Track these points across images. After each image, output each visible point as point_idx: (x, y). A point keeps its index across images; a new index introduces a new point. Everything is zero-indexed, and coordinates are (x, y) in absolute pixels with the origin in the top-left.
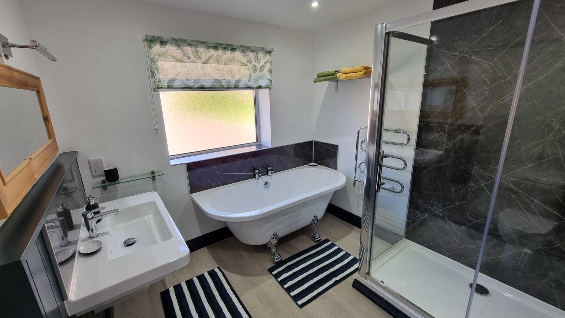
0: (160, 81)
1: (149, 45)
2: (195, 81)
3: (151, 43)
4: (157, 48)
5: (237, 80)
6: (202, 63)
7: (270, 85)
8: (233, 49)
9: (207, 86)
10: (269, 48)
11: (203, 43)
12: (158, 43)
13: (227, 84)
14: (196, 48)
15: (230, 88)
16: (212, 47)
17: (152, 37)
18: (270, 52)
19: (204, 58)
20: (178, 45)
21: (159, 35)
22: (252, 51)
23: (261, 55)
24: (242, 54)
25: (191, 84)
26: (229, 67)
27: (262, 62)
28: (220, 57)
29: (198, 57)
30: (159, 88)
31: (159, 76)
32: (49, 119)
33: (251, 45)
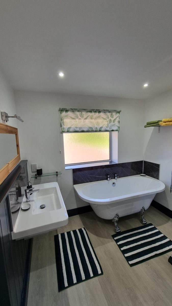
0: (64, 128)
1: (61, 112)
2: (80, 128)
4: (64, 113)
5: (100, 127)
6: (84, 119)
7: (118, 129)
8: (99, 112)
9: (85, 131)
10: (118, 110)
11: (85, 110)
12: (65, 111)
13: (95, 129)
14: (81, 112)
15: (97, 131)
16: (89, 111)
17: (62, 109)
18: (119, 112)
19: (85, 117)
20: (73, 112)
21: (65, 108)
22: (109, 112)
23: (114, 114)
24: (104, 114)
25: (78, 129)
26: (97, 121)
27: (115, 118)
28: (93, 116)
29: (82, 116)
30: (63, 132)
31: (63, 126)
32: (18, 146)
33: (109, 109)
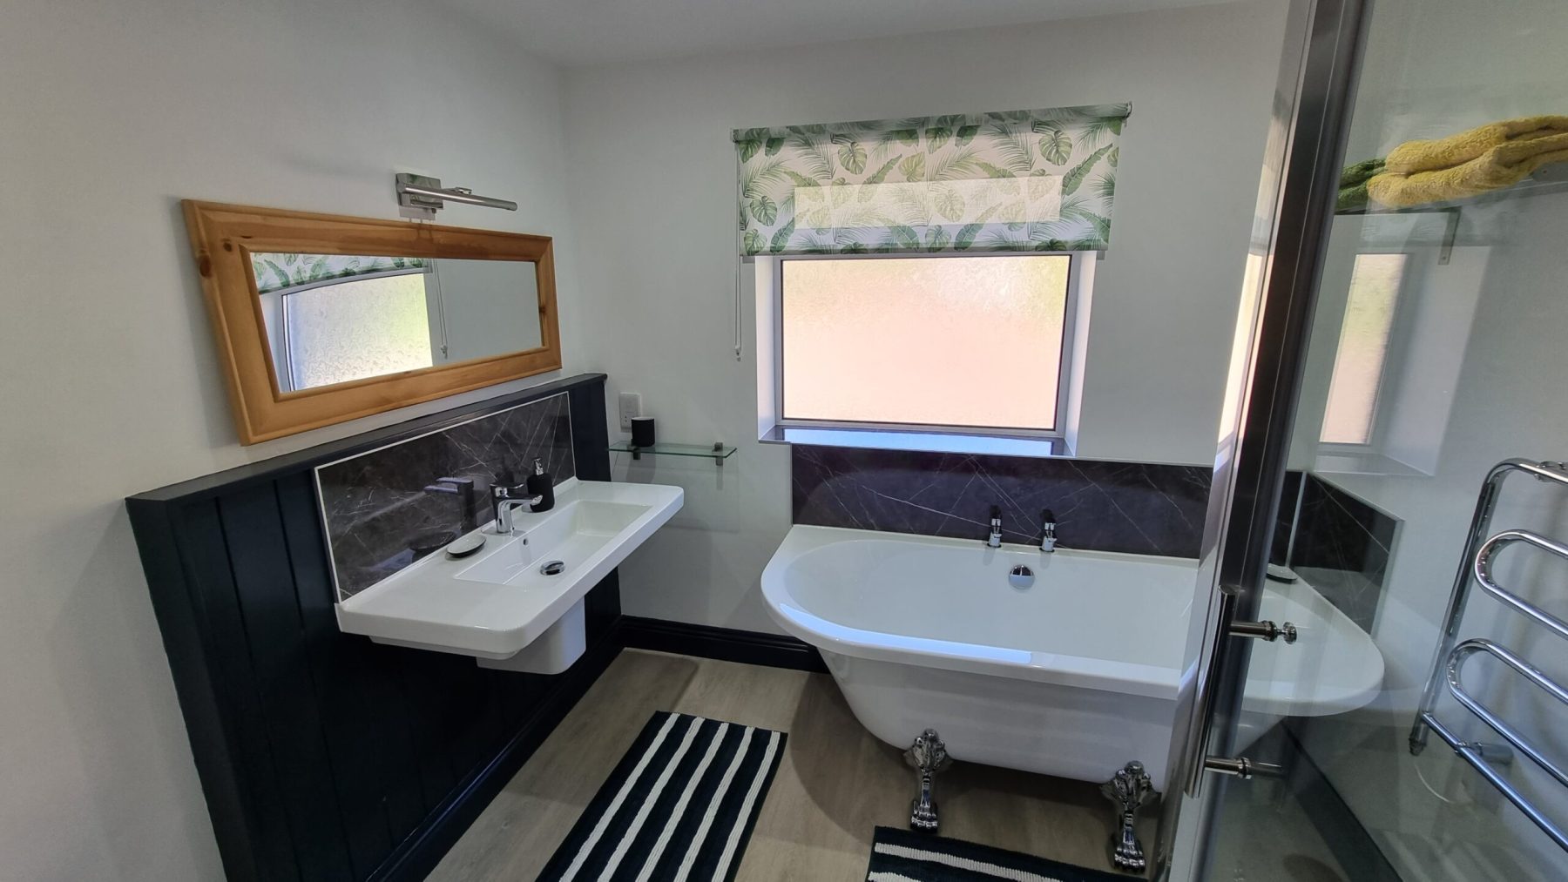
0: (756, 236)
1: (744, 153)
2: (839, 234)
3: (747, 149)
4: (760, 158)
5: (966, 226)
6: (865, 183)
8: (966, 131)
9: (870, 247)
10: (1105, 101)
11: (867, 126)
12: (764, 145)
13: (931, 239)
14: (853, 143)
15: (939, 249)
17: (748, 133)
18: (1117, 119)
19: (871, 168)
20: (807, 143)
21: (762, 126)
22: (1038, 125)
23: (1073, 134)
24: (998, 140)
25: (827, 241)
26: (945, 187)
27: (1075, 159)
28: (918, 160)
29: (856, 166)
30: (752, 253)
31: (754, 224)
32: (547, 310)
33: (1033, 105)
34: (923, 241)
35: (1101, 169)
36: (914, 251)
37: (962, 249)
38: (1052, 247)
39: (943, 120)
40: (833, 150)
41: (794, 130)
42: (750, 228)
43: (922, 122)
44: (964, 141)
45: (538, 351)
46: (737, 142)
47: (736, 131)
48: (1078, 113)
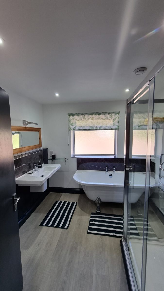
1: (69, 117)
2: (83, 127)
5: (100, 126)
9: (87, 129)
11: (86, 113)
12: (72, 115)
14: (84, 116)
16: (90, 114)
19: (87, 119)
20: (78, 115)
22: (109, 114)
23: (113, 115)
24: (103, 115)
25: (81, 128)
26: (97, 121)
27: (114, 118)
28: (93, 118)
29: (85, 118)
30: (70, 130)
31: (71, 126)
32: (40, 139)
33: (108, 111)
34: (94, 128)
35: (117, 119)
36: (93, 130)
37: (100, 129)
38: (112, 129)
39: (96, 113)
40: (82, 116)
41: (76, 114)
42: (70, 127)
43: (94, 113)
44: (99, 115)
45: (39, 145)
46: (68, 115)
47: (68, 114)
48: (113, 112)
